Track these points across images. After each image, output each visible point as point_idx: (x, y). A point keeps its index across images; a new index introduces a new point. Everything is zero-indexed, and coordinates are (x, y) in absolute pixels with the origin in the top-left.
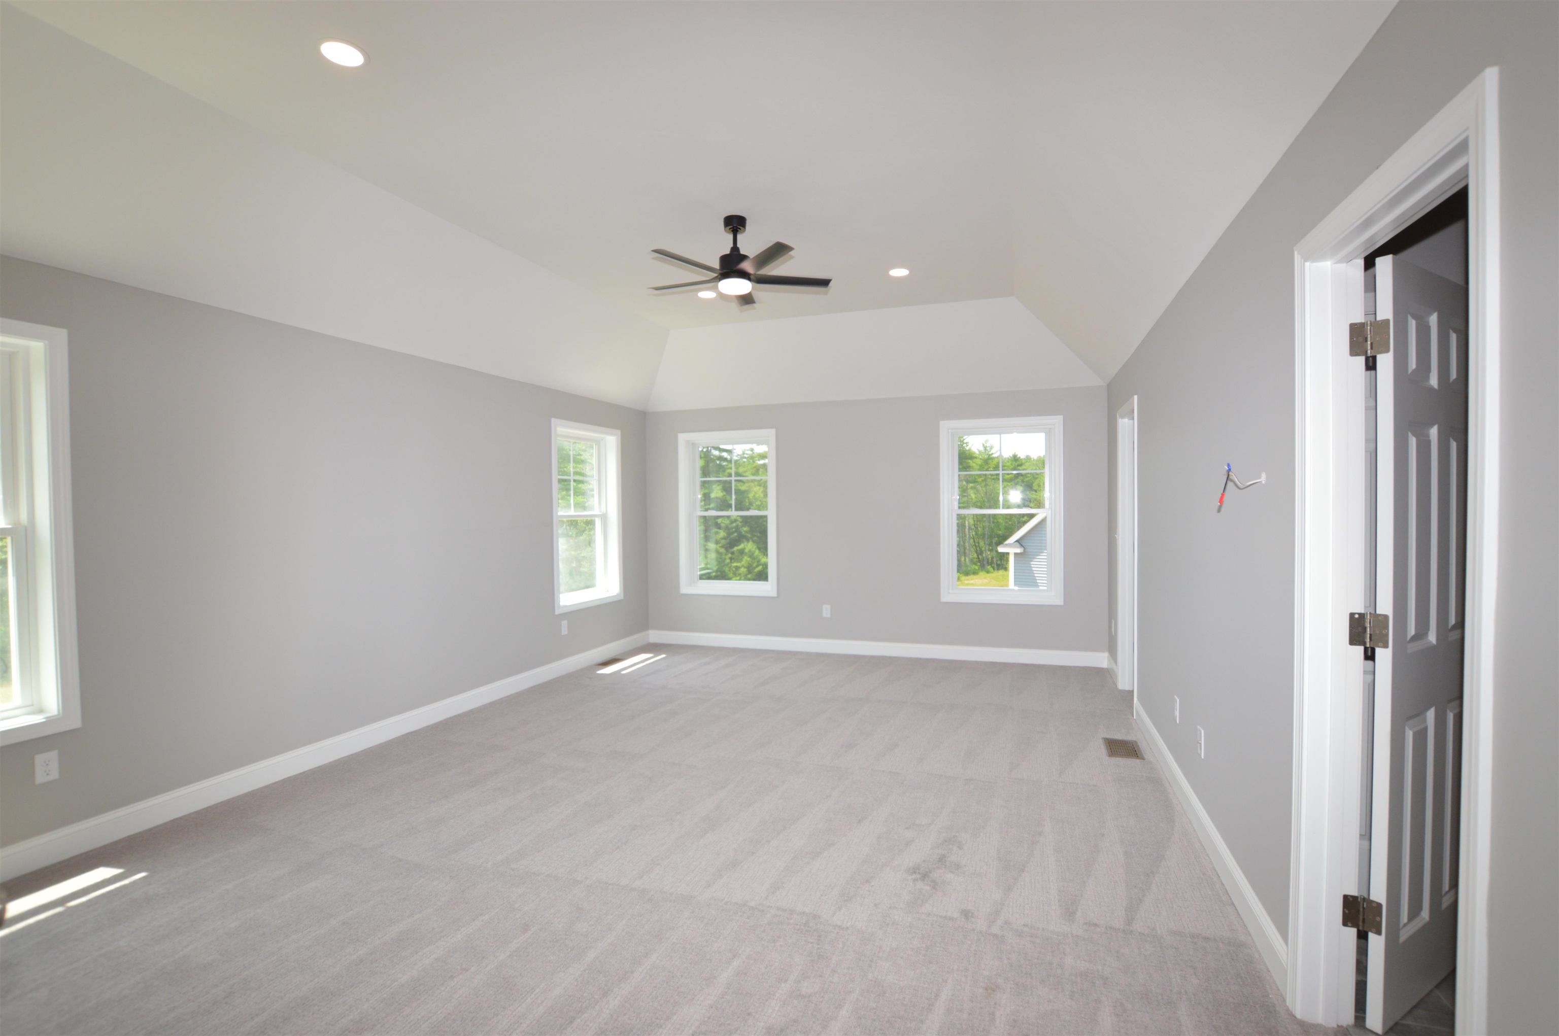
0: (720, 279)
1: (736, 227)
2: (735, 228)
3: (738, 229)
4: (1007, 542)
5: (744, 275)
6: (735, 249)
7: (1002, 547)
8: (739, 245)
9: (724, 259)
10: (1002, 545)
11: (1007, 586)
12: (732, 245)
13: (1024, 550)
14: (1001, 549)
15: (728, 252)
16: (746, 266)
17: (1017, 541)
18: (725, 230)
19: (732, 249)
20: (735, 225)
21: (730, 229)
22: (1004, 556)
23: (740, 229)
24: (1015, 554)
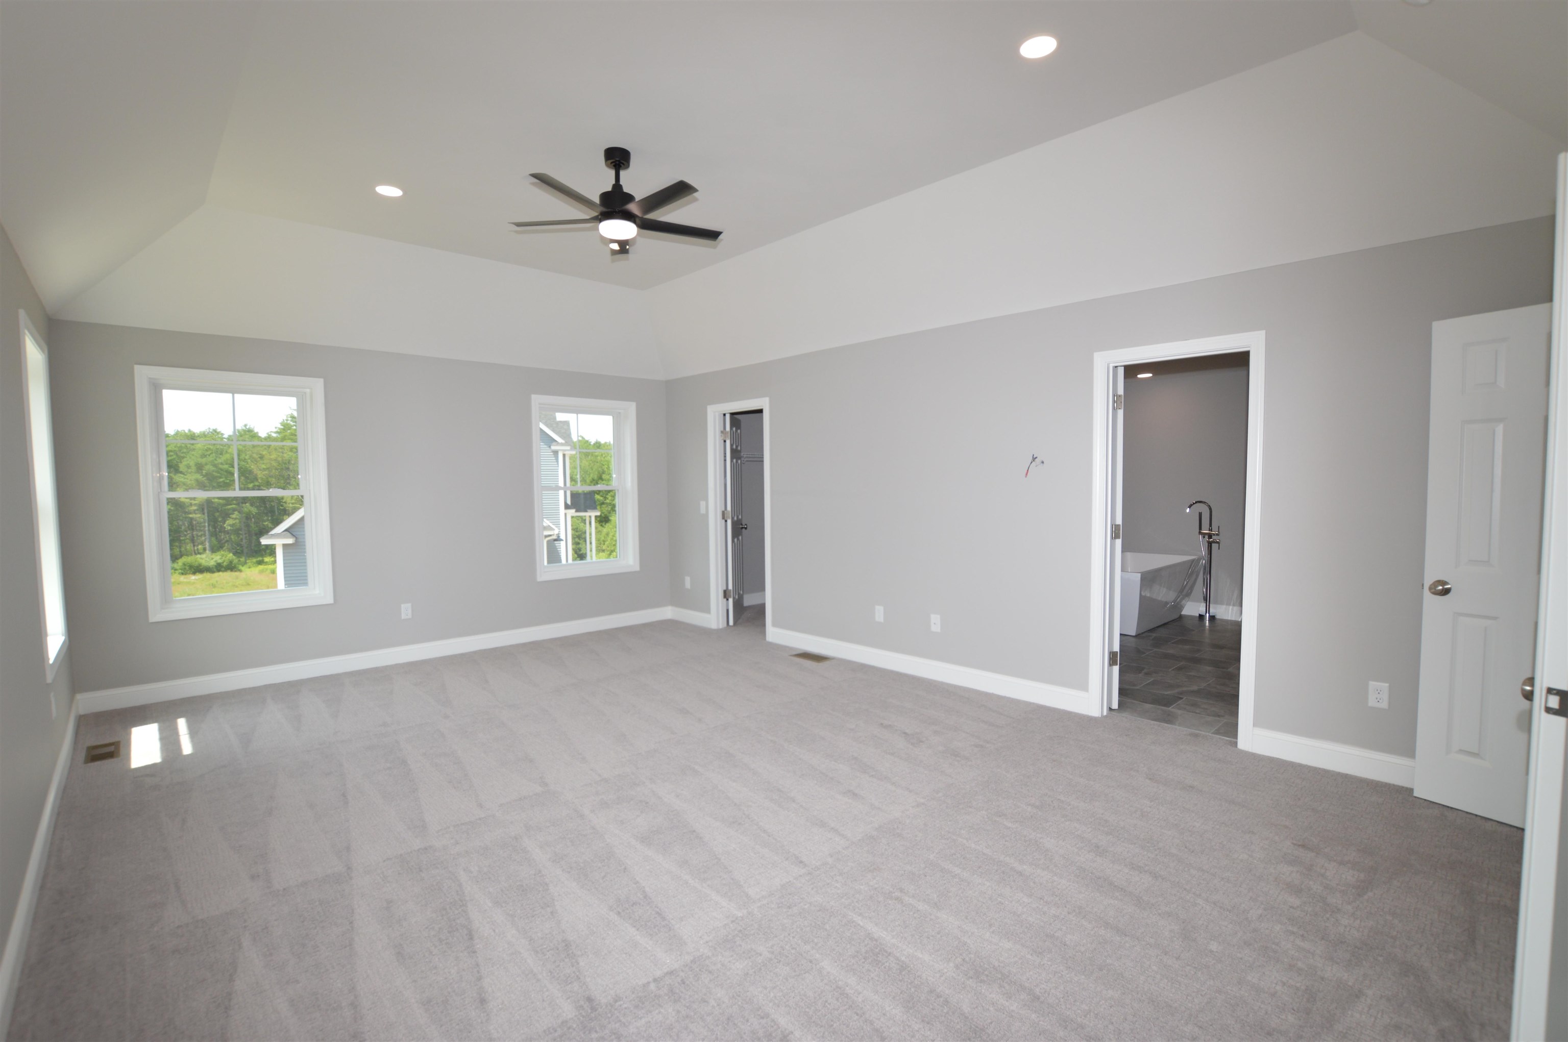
0: (601, 221)
1: (619, 161)
2: (617, 163)
3: (621, 165)
4: (273, 532)
5: (628, 216)
6: (617, 186)
7: (267, 538)
8: (621, 183)
9: (605, 197)
10: (265, 536)
11: (276, 586)
12: (614, 183)
13: (296, 541)
14: (264, 541)
15: (609, 189)
16: (633, 208)
17: (286, 530)
18: (607, 165)
19: (614, 186)
20: (617, 159)
21: (612, 163)
22: (271, 550)
23: (623, 164)
24: (285, 546)
